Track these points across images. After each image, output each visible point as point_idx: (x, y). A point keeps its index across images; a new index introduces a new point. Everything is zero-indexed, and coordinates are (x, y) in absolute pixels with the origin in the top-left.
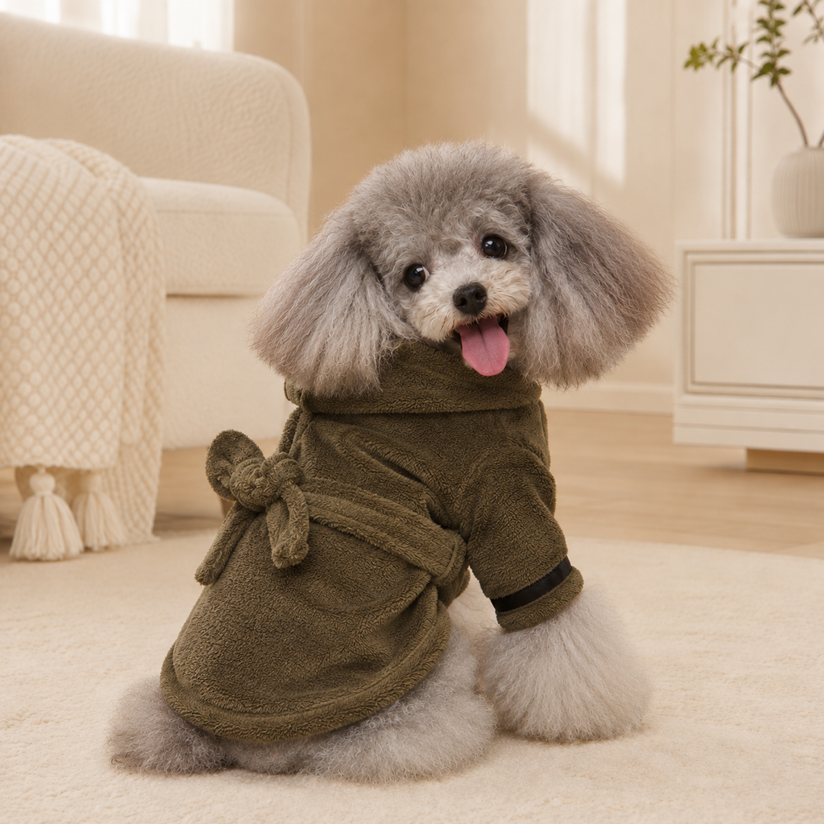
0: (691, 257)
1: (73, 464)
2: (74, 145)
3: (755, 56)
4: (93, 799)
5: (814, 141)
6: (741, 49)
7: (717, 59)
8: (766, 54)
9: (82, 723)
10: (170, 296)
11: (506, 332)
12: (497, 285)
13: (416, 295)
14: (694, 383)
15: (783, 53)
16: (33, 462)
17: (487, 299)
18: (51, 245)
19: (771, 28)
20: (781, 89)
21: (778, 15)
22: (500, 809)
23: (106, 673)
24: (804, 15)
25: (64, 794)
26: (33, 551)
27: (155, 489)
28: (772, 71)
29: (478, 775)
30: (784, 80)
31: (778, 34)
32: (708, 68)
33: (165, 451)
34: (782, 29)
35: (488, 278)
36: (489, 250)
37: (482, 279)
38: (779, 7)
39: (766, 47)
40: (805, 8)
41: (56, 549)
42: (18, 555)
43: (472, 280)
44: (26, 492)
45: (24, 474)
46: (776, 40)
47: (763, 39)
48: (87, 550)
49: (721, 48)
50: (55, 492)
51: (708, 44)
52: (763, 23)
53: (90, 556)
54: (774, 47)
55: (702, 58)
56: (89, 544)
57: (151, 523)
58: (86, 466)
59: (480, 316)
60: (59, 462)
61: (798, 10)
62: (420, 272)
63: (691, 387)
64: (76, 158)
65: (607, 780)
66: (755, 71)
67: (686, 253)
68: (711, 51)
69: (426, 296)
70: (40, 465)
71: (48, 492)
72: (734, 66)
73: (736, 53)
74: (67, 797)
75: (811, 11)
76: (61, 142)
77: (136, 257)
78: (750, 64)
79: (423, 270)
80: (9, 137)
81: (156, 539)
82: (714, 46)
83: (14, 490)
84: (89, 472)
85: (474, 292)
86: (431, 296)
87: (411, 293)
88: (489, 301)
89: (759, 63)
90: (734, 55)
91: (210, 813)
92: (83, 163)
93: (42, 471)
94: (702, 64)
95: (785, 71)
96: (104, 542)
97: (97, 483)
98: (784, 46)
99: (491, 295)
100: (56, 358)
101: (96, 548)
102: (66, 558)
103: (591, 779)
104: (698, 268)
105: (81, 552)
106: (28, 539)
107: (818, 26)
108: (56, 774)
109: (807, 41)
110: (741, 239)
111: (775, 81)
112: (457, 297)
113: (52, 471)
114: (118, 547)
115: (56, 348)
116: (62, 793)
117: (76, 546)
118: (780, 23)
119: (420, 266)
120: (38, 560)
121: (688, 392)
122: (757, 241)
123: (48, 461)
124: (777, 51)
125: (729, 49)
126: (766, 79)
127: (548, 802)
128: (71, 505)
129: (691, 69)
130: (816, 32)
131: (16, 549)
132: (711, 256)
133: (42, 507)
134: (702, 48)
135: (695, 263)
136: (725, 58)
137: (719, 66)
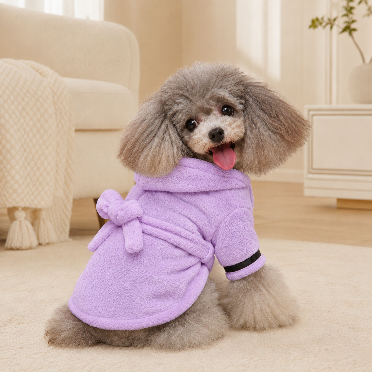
0: (311, 113)
1: (34, 206)
2: (32, 63)
3: (341, 23)
4: (44, 358)
5: (368, 60)
6: (335, 20)
7: (324, 24)
8: (346, 22)
9: (39, 324)
10: (77, 131)
11: (234, 150)
12: (229, 129)
13: (192, 134)
14: (313, 169)
15: (353, 21)
16: (16, 205)
18: (23, 108)
19: (350, 10)
20: (352, 37)
22: (231, 362)
23: (49, 301)
24: (363, 4)
25: (31, 356)
26: (16, 245)
27: (69, 217)
28: (348, 29)
29: (220, 347)
30: (354, 33)
31: (351, 13)
32: (320, 28)
33: (74, 200)
34: (353, 11)
35: (225, 125)
36: (225, 113)
37: (222, 126)
39: (346, 19)
40: (363, 2)
41: (27, 244)
42: (9, 247)
43: (218, 126)
44: (13, 219)
45: (12, 211)
46: (351, 16)
47: (345, 15)
48: (40, 244)
49: (326, 19)
50: (26, 218)
51: (320, 17)
53: (41, 247)
54: (349, 19)
55: (317, 23)
56: (41, 242)
57: (68, 233)
58: (39, 207)
59: (221, 143)
60: (27, 205)
61: (360, 3)
62: (193, 123)
63: (311, 171)
64: (34, 68)
65: (279, 349)
66: (340, 30)
67: (309, 110)
68: (321, 21)
69: (196, 134)
70: (19, 207)
71: (22, 219)
72: (331, 28)
73: (332, 22)
74: (33, 358)
75: (366, 3)
76: (27, 62)
77: (61, 113)
78: (338, 26)
79: (195, 122)
80: (4, 60)
81: (71, 240)
82: (322, 19)
83: (7, 218)
84: (40, 210)
85: (218, 132)
86: (199, 134)
87: (189, 133)
88: (225, 136)
89: (343, 26)
90: (331, 23)
91: (98, 364)
92: (37, 71)
93: (20, 209)
94: (317, 27)
95: (355, 30)
96: (47, 241)
97: (43, 215)
98: (354, 18)
99: (226, 133)
100: (26, 158)
101: (43, 244)
102: (30, 248)
103: (272, 348)
104: (315, 118)
105: (37, 246)
106: (13, 239)
107: (369, 9)
108: (27, 347)
109: (364, 16)
110: (334, 105)
111: (350, 34)
112: (211, 134)
113: (25, 209)
114: (53, 243)
115: (26, 154)
116: (30, 356)
117: (35, 243)
118: (352, 8)
119: (193, 120)
120: (18, 249)
121: (310, 173)
122: (341, 106)
123: (22, 205)
124: (351, 21)
125: (329, 20)
126: (347, 33)
127: (253, 359)
128: (33, 224)
129: (312, 29)
130: (368, 12)
131: (8, 244)
132: (320, 112)
133: (20, 225)
134: (317, 19)
135: (313, 115)
136: (327, 24)
137: (324, 27)
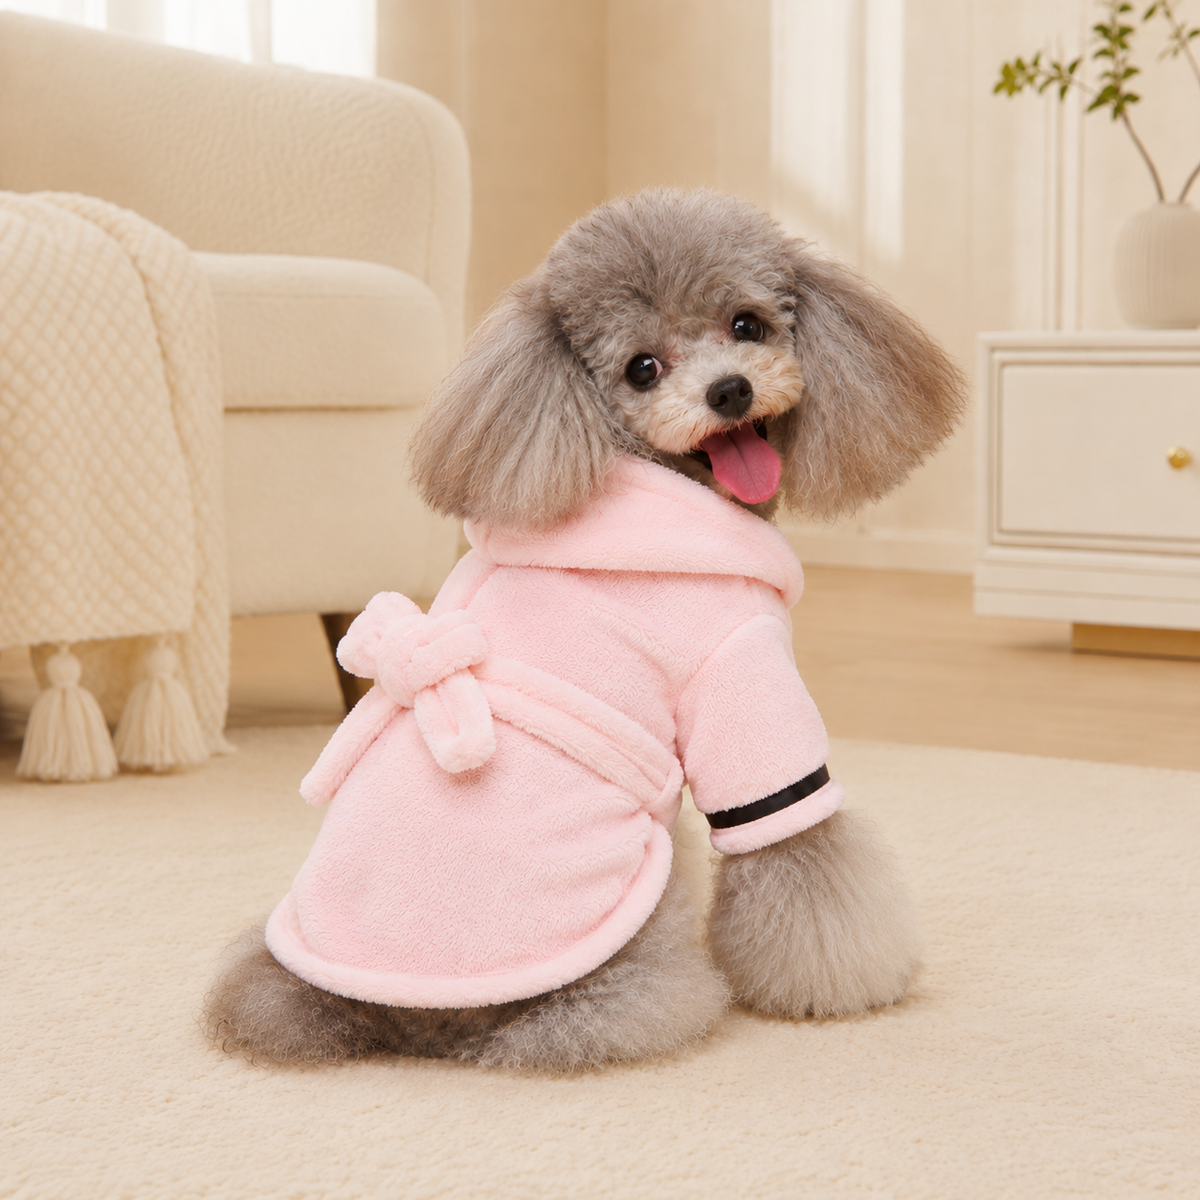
0: (999, 356)
3: (1092, 77)
6: (1073, 67)
7: (1040, 80)
8: (1107, 74)
10: (229, 411)
12: (762, 378)
14: (1001, 531)
15: (1130, 72)
16: (51, 638)
17: (752, 396)
19: (1115, 36)
20: (1126, 121)
21: (1124, 19)
24: (1159, 17)
26: (49, 770)
28: (1115, 98)
30: (1131, 109)
31: (1124, 46)
32: (1028, 91)
34: (1129, 39)
36: (743, 334)
37: (745, 370)
38: (1125, 8)
39: (1106, 64)
40: (1160, 11)
41: (82, 766)
42: (29, 772)
43: (730, 372)
44: (44, 680)
45: (41, 653)
46: (1121, 54)
47: (1103, 53)
48: (124, 769)
50: (83, 682)
51: (1028, 60)
52: (1103, 30)
53: (128, 777)
54: (1118, 64)
55: (1020, 80)
56: (127, 762)
60: (87, 633)
61: (1150, 13)
62: (648, 365)
63: (998, 537)
66: (1090, 99)
67: (993, 349)
68: (1031, 70)
70: (63, 643)
71: (71, 683)
72: (1063, 91)
73: (1066, 73)
75: (1168, 14)
78: (1082, 87)
79: (653, 363)
82: (1036, 63)
83: (30, 674)
85: (738, 386)
86: (674, 395)
87: (637, 394)
88: (755, 399)
89: (1097, 87)
90: (1063, 76)
93: (65, 650)
94: (1019, 89)
95: (1133, 98)
98: (1132, 62)
99: (759, 388)
102: (95, 779)
104: (1008, 371)
105: (115, 773)
106: (41, 748)
107: (1176, 33)
109: (1162, 56)
110: (1069, 334)
111: (1118, 111)
112: (712, 394)
113: (81, 649)
117: (108, 763)
118: (1126, 31)
119: (648, 356)
120: (56, 782)
121: (993, 543)
122: (1090, 334)
123: (72, 635)
124: (1121, 70)
125: (1057, 66)
126: (1106, 110)
128: (103, 704)
129: (1003, 95)
130: (1174, 43)
131: (27, 764)
132: (1026, 354)
133: (64, 705)
134: (1020, 65)
135: (1004, 364)
136: (1050, 80)
137: (1041, 90)
